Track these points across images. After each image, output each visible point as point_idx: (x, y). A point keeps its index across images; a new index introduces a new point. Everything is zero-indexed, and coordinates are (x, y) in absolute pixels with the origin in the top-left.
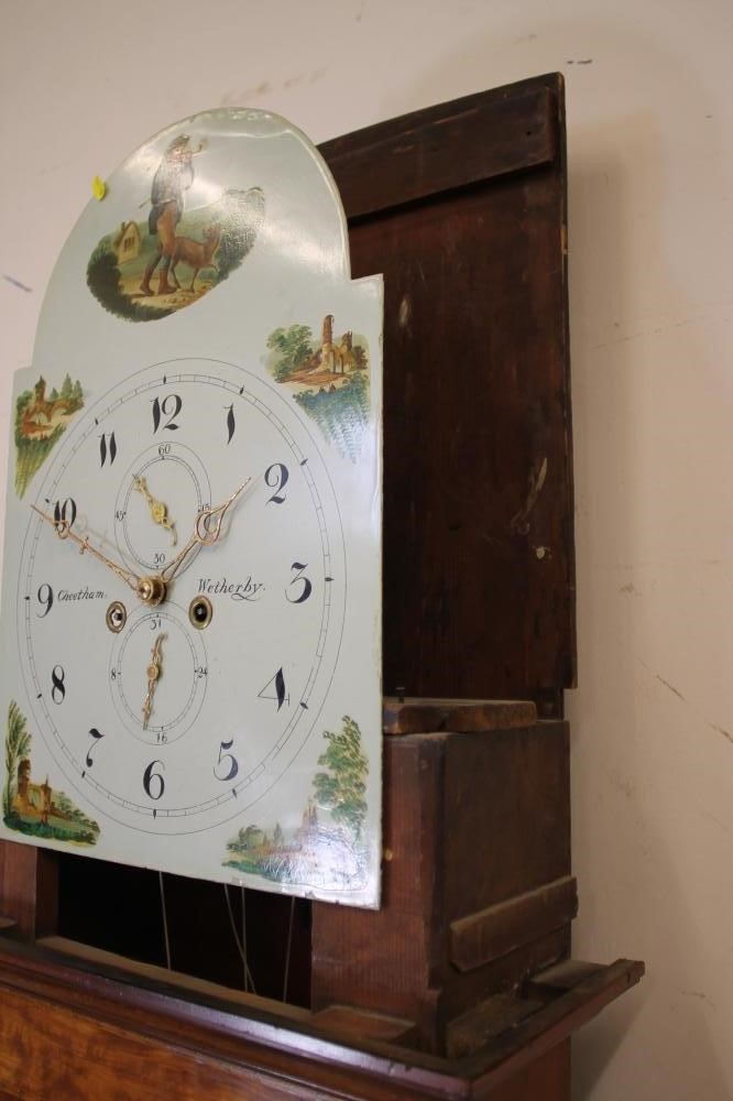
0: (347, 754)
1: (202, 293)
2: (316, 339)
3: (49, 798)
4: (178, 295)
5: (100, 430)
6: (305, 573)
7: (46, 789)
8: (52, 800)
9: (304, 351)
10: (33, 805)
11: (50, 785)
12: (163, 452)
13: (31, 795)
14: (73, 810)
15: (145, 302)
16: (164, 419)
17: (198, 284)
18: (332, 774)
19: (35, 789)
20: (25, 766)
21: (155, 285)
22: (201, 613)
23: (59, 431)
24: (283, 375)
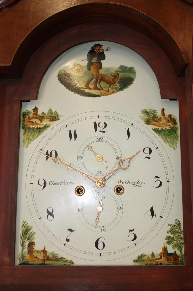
0: (177, 230)
1: (113, 93)
2: (159, 114)
3: (46, 255)
4: (102, 91)
5: (69, 129)
6: (159, 179)
7: (44, 251)
8: (47, 255)
9: (155, 117)
10: (37, 258)
11: (46, 250)
12: (99, 139)
13: (35, 254)
14: (59, 257)
15: (87, 91)
16: (99, 129)
17: (111, 90)
18: (172, 236)
19: (38, 252)
20: (31, 244)
21: (91, 86)
22: (119, 190)
23: (46, 127)
24: (148, 122)
